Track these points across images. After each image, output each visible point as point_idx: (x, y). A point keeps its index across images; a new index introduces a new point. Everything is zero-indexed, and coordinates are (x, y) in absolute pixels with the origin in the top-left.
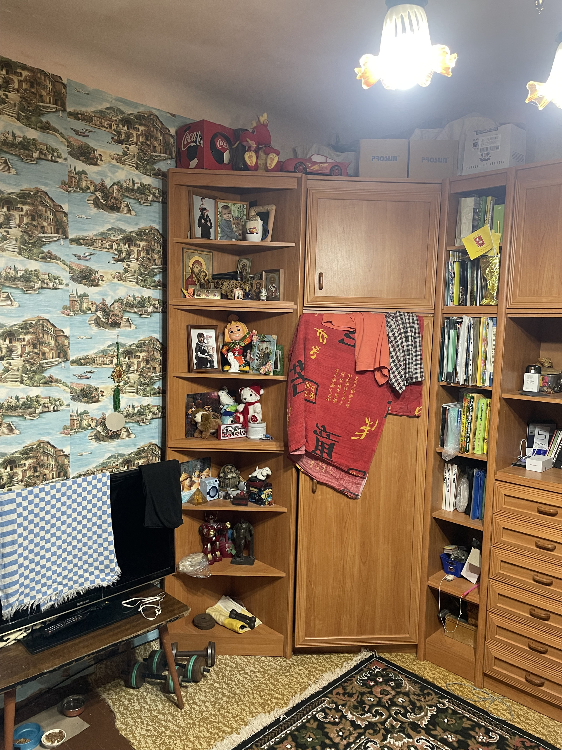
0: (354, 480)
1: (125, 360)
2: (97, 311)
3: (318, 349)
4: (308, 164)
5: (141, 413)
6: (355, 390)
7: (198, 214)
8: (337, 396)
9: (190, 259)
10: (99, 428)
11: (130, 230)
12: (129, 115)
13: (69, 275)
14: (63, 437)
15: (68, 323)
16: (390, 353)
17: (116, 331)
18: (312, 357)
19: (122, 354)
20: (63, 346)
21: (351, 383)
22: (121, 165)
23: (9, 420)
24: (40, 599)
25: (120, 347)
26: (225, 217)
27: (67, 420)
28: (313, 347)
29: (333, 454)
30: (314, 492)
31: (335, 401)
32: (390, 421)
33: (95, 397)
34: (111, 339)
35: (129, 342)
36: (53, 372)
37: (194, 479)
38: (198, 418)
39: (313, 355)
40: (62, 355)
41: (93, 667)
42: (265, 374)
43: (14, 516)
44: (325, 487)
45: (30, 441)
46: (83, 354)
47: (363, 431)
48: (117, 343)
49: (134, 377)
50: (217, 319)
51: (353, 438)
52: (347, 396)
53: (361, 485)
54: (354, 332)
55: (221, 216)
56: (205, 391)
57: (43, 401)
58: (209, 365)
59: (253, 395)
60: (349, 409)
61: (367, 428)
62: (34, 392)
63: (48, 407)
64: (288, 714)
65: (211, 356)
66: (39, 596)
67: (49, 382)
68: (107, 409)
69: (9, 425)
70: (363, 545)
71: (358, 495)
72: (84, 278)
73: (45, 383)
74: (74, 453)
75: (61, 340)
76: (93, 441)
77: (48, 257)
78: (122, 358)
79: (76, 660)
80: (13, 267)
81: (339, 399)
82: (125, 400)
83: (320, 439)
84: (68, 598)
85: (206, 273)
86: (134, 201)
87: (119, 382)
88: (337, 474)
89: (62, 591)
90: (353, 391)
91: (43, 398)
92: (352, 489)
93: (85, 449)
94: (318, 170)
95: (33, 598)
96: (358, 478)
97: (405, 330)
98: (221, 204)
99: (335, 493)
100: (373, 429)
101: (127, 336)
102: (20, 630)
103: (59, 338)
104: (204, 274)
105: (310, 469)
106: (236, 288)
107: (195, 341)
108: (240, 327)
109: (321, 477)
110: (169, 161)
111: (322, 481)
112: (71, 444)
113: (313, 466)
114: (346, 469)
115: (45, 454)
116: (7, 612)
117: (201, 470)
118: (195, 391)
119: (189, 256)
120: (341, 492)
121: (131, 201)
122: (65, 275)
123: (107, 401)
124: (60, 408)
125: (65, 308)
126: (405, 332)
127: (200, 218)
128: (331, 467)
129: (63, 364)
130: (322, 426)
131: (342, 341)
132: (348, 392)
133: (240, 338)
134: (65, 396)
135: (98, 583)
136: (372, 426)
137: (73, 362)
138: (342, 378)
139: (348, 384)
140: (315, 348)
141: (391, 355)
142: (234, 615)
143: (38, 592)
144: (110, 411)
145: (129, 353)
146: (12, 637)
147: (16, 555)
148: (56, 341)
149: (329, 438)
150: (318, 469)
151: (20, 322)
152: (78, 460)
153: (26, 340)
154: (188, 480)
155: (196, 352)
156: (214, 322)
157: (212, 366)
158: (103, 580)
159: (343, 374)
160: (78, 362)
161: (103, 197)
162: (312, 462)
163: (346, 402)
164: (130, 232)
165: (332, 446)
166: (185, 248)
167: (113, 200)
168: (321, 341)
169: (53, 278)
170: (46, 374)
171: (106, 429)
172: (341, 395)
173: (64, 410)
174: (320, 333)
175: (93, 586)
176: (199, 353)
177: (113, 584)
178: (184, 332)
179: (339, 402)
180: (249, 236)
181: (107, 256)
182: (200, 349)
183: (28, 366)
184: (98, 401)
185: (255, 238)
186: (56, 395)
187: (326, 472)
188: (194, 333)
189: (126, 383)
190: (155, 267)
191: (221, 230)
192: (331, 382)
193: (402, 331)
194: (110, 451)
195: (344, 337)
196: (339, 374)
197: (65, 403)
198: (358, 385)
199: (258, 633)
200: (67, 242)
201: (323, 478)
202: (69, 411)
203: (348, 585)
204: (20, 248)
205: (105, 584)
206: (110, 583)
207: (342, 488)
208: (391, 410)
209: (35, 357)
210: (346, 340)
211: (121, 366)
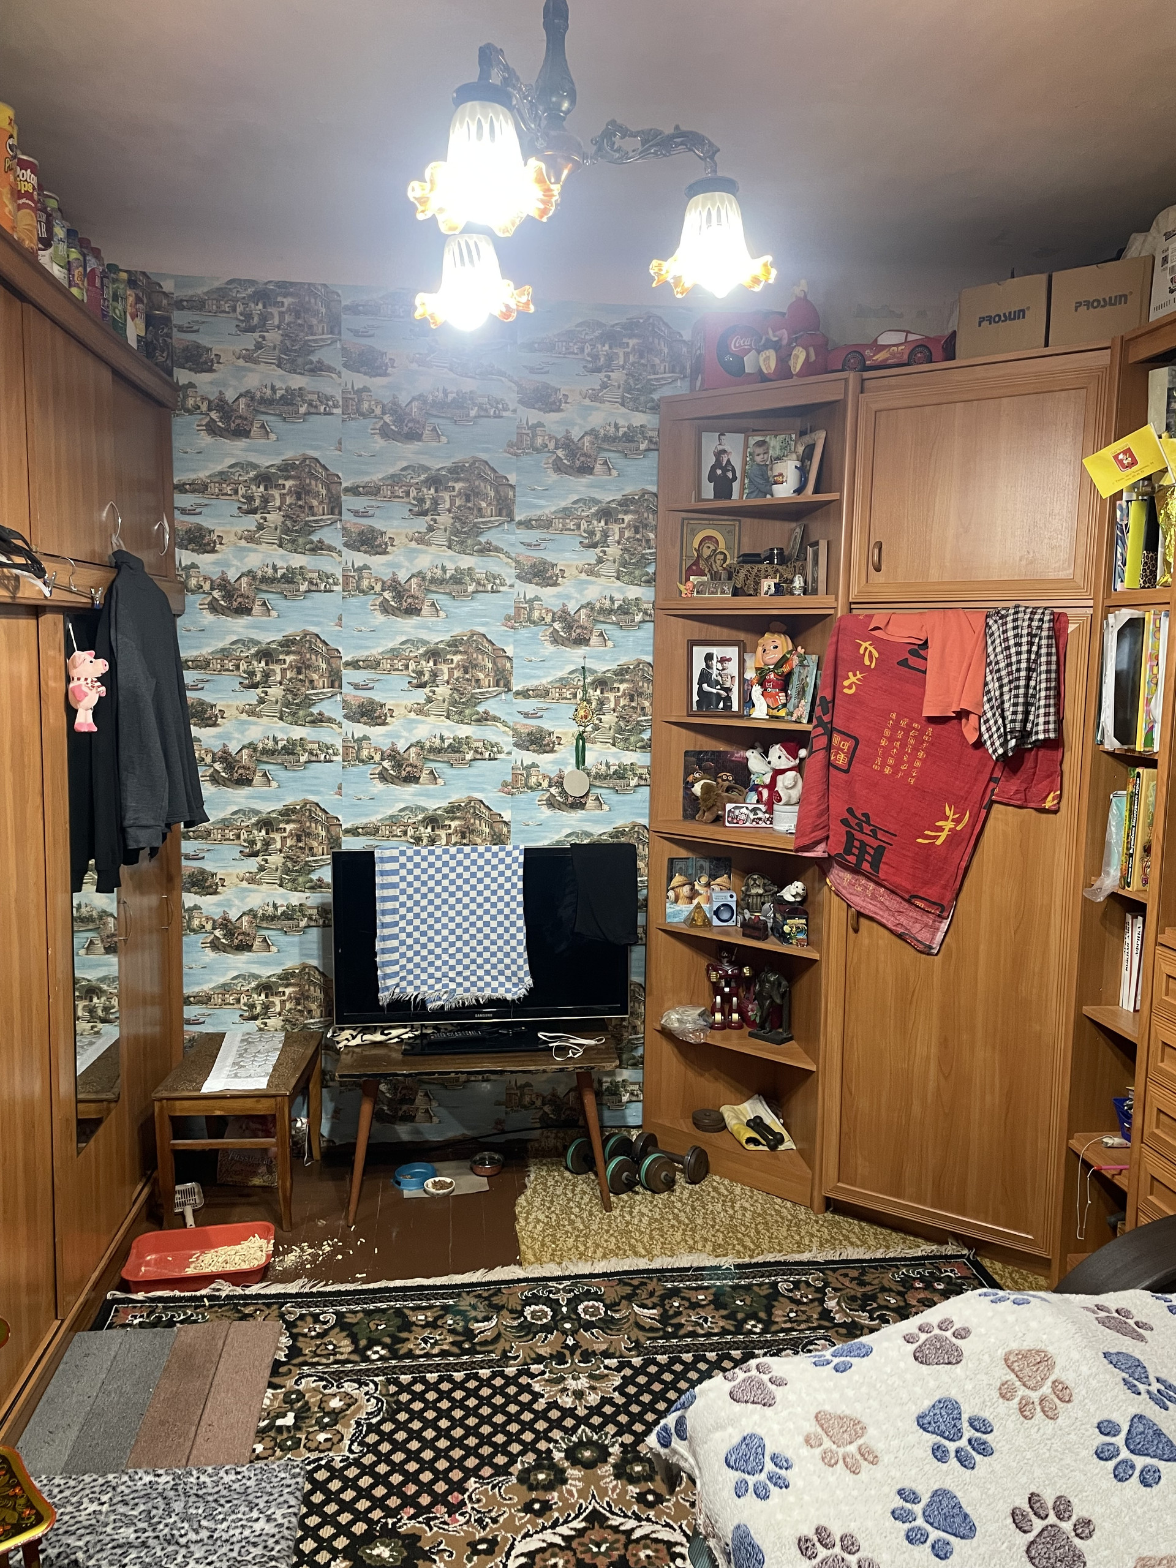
0: (925, 919)
1: (595, 694)
2: (553, 621)
3: (859, 676)
4: (868, 352)
5: (621, 774)
6: (926, 753)
7: (709, 461)
8: (891, 761)
9: (694, 536)
10: (554, 790)
11: (609, 499)
12: (613, 326)
13: (514, 572)
14: (501, 797)
15: (511, 640)
16: (986, 684)
17: (583, 650)
18: (846, 691)
19: (592, 683)
20: (504, 670)
21: (919, 741)
22: (598, 405)
23: (433, 765)
24: (425, 992)
25: (587, 674)
26: (758, 459)
27: (507, 774)
28: (850, 674)
29: (882, 865)
30: (856, 931)
31: (887, 770)
32: (999, 816)
33: (548, 745)
34: (573, 662)
35: (603, 666)
36: (490, 706)
37: (697, 887)
38: (697, 789)
39: (850, 687)
40: (502, 683)
41: (539, 1131)
42: (796, 722)
43: (395, 879)
44: (875, 925)
45: (457, 796)
46: (532, 683)
47: (941, 829)
48: (583, 668)
49: (609, 719)
50: (747, 630)
51: (919, 840)
52: (911, 764)
53: (938, 929)
54: (925, 645)
55: (753, 460)
56: (722, 748)
57: (476, 744)
58: (721, 705)
59: (783, 757)
60: (915, 787)
61: (948, 825)
62: (464, 731)
63: (481, 753)
64: (738, 1266)
65: (728, 690)
66: (424, 988)
67: (484, 719)
68: (567, 764)
69: (432, 772)
70: (944, 1043)
71: (931, 948)
72: (535, 575)
73: (478, 720)
74: (516, 821)
75: (501, 662)
76: (544, 808)
77: (486, 550)
78: (590, 691)
79: (440, 1073)
80: (440, 566)
81: (896, 768)
82: (595, 754)
83: (858, 835)
84: (463, 1003)
85: (725, 556)
86: (618, 455)
87: (586, 726)
88: (894, 903)
89: (454, 990)
90: (921, 754)
91: (476, 741)
92: (923, 936)
93: (531, 818)
94: (887, 359)
95: (417, 988)
96: (931, 916)
97: (1017, 640)
98: (753, 440)
99: (893, 937)
100: (958, 828)
101: (599, 658)
102: (405, 1027)
103: (498, 660)
104: (722, 557)
105: (844, 888)
106: (766, 577)
107: (698, 665)
108: (778, 643)
109: (864, 904)
110: (679, 383)
111: (867, 912)
112: (512, 808)
113: (850, 883)
114: (907, 896)
115: (476, 816)
116: (384, 997)
117: (713, 877)
118: (701, 746)
119: (693, 530)
120: (900, 936)
121: (612, 455)
122: (509, 573)
123: (566, 753)
124: (499, 756)
125: (508, 618)
126: (1016, 645)
127: (713, 469)
128: (882, 890)
129: (503, 696)
130: (863, 815)
131: (904, 663)
132: (913, 756)
133: (775, 661)
134: (506, 741)
135: (501, 993)
136: (958, 821)
137: (518, 693)
138: (903, 729)
139: (912, 741)
140: (855, 675)
141: (986, 689)
142: (756, 1124)
143: (424, 982)
144: (570, 767)
145: (602, 683)
146: (395, 1033)
147: (397, 929)
148: (495, 663)
149: (875, 837)
150: (859, 889)
151: (447, 638)
152: (522, 831)
153: (455, 661)
154: (687, 888)
155: (700, 683)
156: (741, 636)
157: (727, 707)
158: (508, 991)
159: (903, 723)
160: (524, 694)
161: (567, 456)
162: (848, 876)
163: (908, 774)
164: (609, 503)
165: (880, 851)
166: (683, 519)
167: (582, 459)
168: (867, 662)
169: (492, 577)
170: (481, 709)
171: (563, 792)
172: (899, 761)
173: (503, 760)
174: (866, 649)
175: (495, 995)
176: (705, 686)
177: (519, 999)
178: (682, 652)
179: (895, 773)
180: (776, 488)
181: (572, 541)
182: (705, 677)
183: (456, 696)
184: (552, 751)
185: (784, 491)
186: (493, 739)
187: (874, 897)
188: (699, 653)
189: (596, 728)
190: (648, 551)
191: (750, 481)
192: (882, 736)
193: (1012, 642)
194: (569, 826)
195: (908, 656)
196: (897, 722)
197: (506, 750)
198: (932, 744)
199: (777, 1158)
200: (513, 525)
201: (870, 908)
202: (510, 762)
203: (916, 1109)
204: (450, 540)
205: (509, 997)
206: (515, 997)
207: (901, 930)
208: (997, 795)
209: (465, 684)
210: (913, 661)
211: (589, 702)
